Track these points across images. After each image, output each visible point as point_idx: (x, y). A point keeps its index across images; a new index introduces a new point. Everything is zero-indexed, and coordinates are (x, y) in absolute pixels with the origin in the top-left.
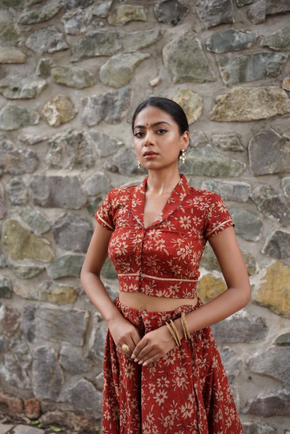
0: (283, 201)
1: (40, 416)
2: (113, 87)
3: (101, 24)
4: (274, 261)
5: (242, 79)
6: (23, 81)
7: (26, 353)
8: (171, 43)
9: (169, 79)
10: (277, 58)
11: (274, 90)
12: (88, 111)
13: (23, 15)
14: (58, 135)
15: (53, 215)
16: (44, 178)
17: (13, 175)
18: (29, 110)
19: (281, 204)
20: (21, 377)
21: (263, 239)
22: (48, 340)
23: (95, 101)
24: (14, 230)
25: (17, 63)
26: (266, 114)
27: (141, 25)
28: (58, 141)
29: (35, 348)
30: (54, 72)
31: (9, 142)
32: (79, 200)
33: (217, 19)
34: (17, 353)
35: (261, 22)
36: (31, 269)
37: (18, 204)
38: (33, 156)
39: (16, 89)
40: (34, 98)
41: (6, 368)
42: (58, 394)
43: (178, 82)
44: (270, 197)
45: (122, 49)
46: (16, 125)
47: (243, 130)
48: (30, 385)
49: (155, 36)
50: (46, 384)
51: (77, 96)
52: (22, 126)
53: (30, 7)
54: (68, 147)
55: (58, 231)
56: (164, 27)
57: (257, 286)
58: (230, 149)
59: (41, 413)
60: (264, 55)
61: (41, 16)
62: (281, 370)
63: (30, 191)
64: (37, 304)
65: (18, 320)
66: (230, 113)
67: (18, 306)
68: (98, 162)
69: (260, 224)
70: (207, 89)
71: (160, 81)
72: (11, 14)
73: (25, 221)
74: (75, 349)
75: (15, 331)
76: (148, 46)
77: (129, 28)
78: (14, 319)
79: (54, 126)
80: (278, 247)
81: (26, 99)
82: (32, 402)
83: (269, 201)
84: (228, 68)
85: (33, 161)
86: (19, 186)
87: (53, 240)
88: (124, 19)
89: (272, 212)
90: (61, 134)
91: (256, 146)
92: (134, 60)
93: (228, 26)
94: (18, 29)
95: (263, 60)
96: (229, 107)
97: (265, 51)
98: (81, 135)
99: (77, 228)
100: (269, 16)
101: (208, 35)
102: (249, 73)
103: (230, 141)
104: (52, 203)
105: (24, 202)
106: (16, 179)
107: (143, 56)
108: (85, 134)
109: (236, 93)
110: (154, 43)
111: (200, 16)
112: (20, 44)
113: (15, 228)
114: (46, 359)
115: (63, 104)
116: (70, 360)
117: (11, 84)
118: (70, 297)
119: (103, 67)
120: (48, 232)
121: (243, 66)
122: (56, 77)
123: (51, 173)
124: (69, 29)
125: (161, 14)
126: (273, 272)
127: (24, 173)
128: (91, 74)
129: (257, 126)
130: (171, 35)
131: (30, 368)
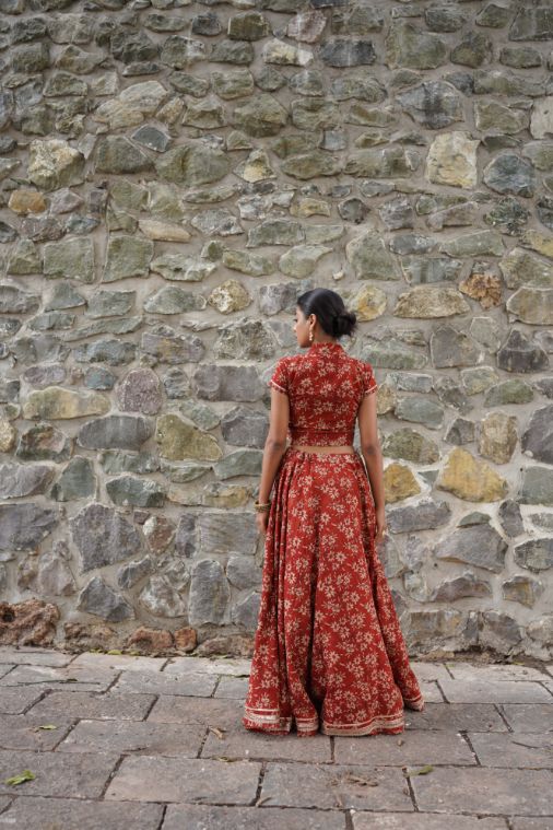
0: (462, 391)
1: (195, 648)
2: (294, 277)
3: (283, 213)
4: (455, 447)
5: (423, 280)
6: (187, 262)
7: (182, 571)
8: (355, 240)
9: (353, 275)
10: (454, 263)
11: (452, 292)
12: (267, 300)
13: (189, 193)
14: (231, 323)
15: (221, 409)
16: (214, 368)
17: (172, 364)
18: (194, 294)
19: (460, 394)
20: (172, 603)
21: (444, 427)
22: (212, 551)
23: (276, 290)
24: (170, 427)
25: (180, 242)
26: (446, 312)
27: (324, 219)
28: (231, 329)
29: (192, 564)
30: (226, 256)
31: (168, 328)
32: (256, 392)
33: (399, 223)
34: (167, 574)
35: (438, 231)
36: (194, 470)
37: (178, 397)
38: (199, 343)
39: (178, 270)
40: (200, 281)
41: (151, 594)
42: (222, 615)
43: (362, 278)
44: (451, 388)
45: (305, 240)
46: (178, 309)
47: (424, 326)
48: (185, 610)
49: (340, 231)
50: (207, 605)
51: (253, 285)
52: (185, 310)
53: (198, 186)
54: (243, 336)
55: (229, 425)
56: (347, 224)
57: (441, 472)
58: (414, 344)
59: (197, 644)
60: (443, 259)
61: (213, 197)
62: (466, 551)
63: (194, 382)
64: (198, 511)
65: (173, 532)
66: (413, 310)
67: (173, 515)
68: (279, 352)
69: (442, 413)
70: (391, 286)
71: (344, 276)
72: (173, 189)
73: (187, 417)
74: (246, 558)
75: (167, 547)
76: (332, 241)
77: (312, 220)
78: (169, 531)
79: (225, 313)
80: (459, 434)
81: (192, 282)
82: (185, 632)
83: (450, 392)
84: (411, 268)
85: (200, 349)
86: (180, 377)
87: (221, 437)
88: (308, 212)
89: (452, 402)
90: (235, 322)
91: (437, 341)
92: (317, 252)
93: (408, 231)
94: (182, 206)
95: (442, 264)
96: (411, 304)
97: (444, 256)
98: (259, 324)
99: (252, 422)
100: (445, 226)
101: (391, 237)
102: (429, 275)
103: (413, 336)
104: (222, 396)
105: (186, 394)
106: (176, 368)
107: (327, 249)
108: (263, 323)
109: (419, 292)
110: (338, 238)
111: (384, 219)
112: (184, 222)
113: (174, 423)
114: (209, 574)
115: (236, 290)
116: (240, 571)
117: (171, 263)
118: (242, 499)
119: (284, 257)
120: (215, 427)
121: (424, 268)
122: (229, 261)
123: (221, 363)
124: (246, 214)
125: (346, 212)
126: (455, 458)
127: (186, 362)
128: (270, 262)
129: (438, 323)
130: (356, 232)
131: (186, 590)
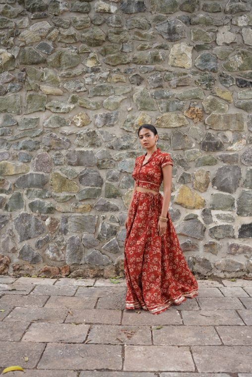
0: (185, 160)
1: (70, 274)
2: (110, 110)
3: (104, 81)
4: (182, 185)
5: (168, 111)
6: (62, 104)
7: (63, 241)
8: (137, 93)
9: (136, 108)
10: (181, 103)
11: (181, 116)
12: (98, 121)
13: (62, 73)
14: (82, 131)
15: (78, 170)
16: (75, 151)
17: (56, 150)
18: (65, 118)
19: (185, 162)
20: (59, 255)
21: (177, 176)
22: (76, 232)
23: (101, 116)
24: (56, 178)
25: (59, 95)
26: (178, 125)
27: (123, 84)
28: (82, 134)
29: (67, 238)
30: (79, 101)
31: (54, 134)
32: (93, 162)
33: (157, 85)
34: (57, 242)
35: (175, 88)
36: (67, 197)
37: (59, 165)
38: (68, 141)
39: (58, 108)
40: (68, 113)
41: (50, 251)
42: (80, 260)
43: (140, 110)
44: (180, 159)
45: (114, 93)
46: (58, 126)
47: (168, 131)
48: (64, 258)
49: (130, 89)
50: (74, 256)
51: (91, 114)
52: (61, 126)
53: (66, 70)
54: (87, 137)
55: (82, 177)
56: (133, 86)
57: (176, 196)
58: (164, 139)
59: (70, 272)
60: (176, 101)
61: (73, 74)
62: (187, 230)
63: (66, 158)
64: (69, 214)
65: (58, 224)
66: (163, 124)
67: (58, 216)
68: (103, 144)
69: (176, 170)
70: (153, 114)
71: (132, 109)
72: (55, 72)
73: (63, 173)
74: (90, 235)
75: (56, 231)
76: (126, 93)
77: (117, 84)
78: (56, 224)
79: (79, 127)
80: (184, 179)
81: (64, 113)
82: (65, 267)
83: (180, 160)
84: (162, 105)
85: (68, 143)
86: (60, 156)
87: (78, 182)
88: (115, 80)
89: (181, 165)
90: (83, 131)
91: (174, 138)
92: (120, 99)
93: (161, 88)
94: (59, 79)
95: (176, 103)
96: (162, 122)
97: (177, 100)
98: (94, 132)
99: (92, 175)
100: (177, 86)
101: (153, 91)
102: (171, 108)
103: (163, 136)
104: (79, 164)
105: (63, 163)
106: (58, 152)
107: (124, 97)
108: (96, 131)
109: (166, 116)
110: (129, 92)
111: (150, 83)
112: (60, 86)
113: (57, 176)
114: (75, 242)
115: (84, 117)
116: (88, 240)
117: (55, 105)
118: (88, 209)
119: (105, 101)
120: (76, 178)
121: (168, 105)
122: (81, 104)
123: (77, 149)
124: (88, 82)
125: (133, 80)
126: (182, 190)
127: (63, 149)
128: (99, 104)
129: (174, 130)
130: (137, 89)
131: (64, 249)
